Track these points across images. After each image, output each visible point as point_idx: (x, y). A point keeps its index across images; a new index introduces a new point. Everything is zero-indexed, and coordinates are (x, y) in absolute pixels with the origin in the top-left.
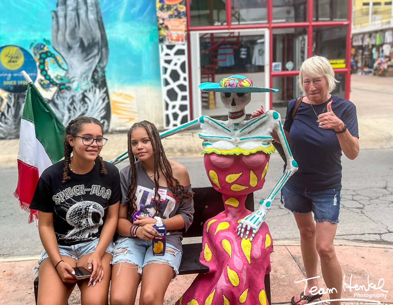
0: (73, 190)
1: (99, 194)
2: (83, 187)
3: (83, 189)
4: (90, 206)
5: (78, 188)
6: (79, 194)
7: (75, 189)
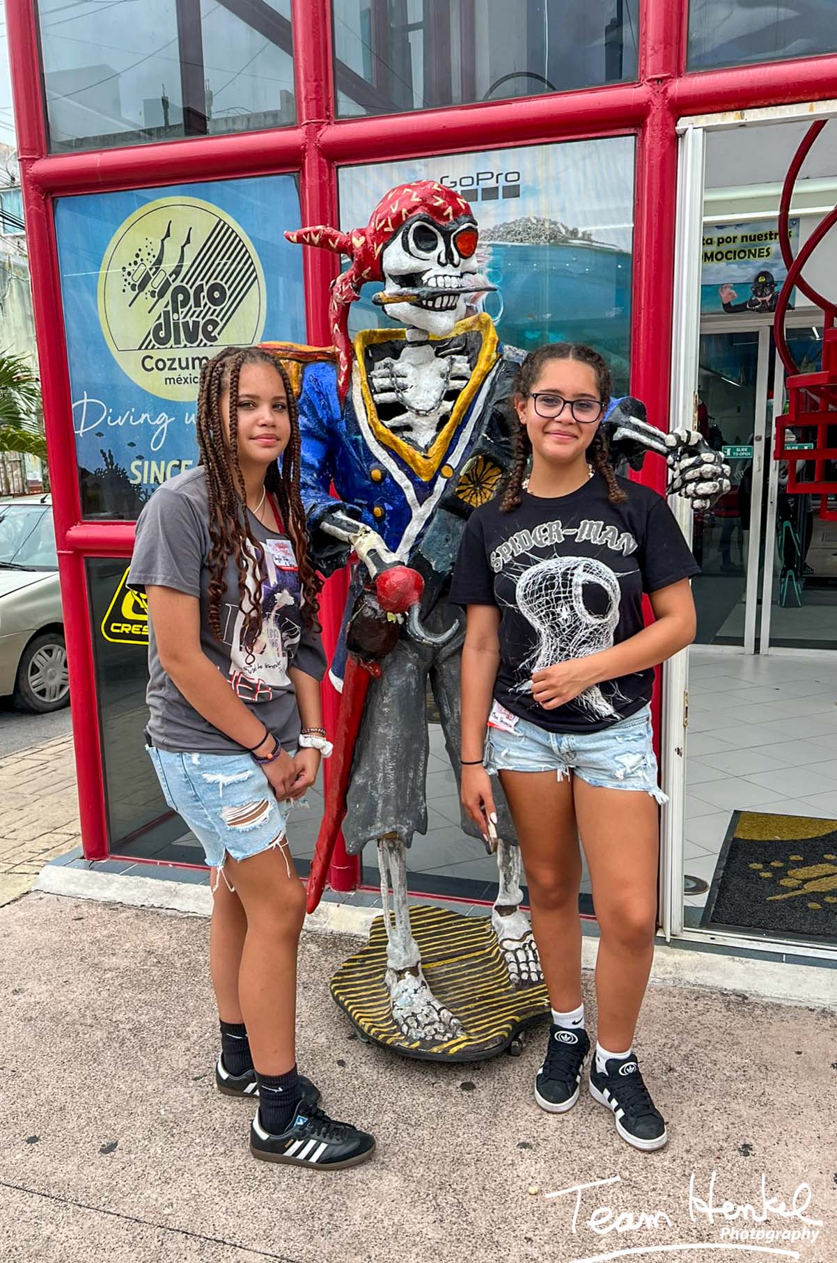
0: (535, 535)
1: (598, 539)
2: (558, 526)
3: (557, 530)
4: (574, 568)
5: (545, 530)
6: (548, 543)
7: (539, 533)
